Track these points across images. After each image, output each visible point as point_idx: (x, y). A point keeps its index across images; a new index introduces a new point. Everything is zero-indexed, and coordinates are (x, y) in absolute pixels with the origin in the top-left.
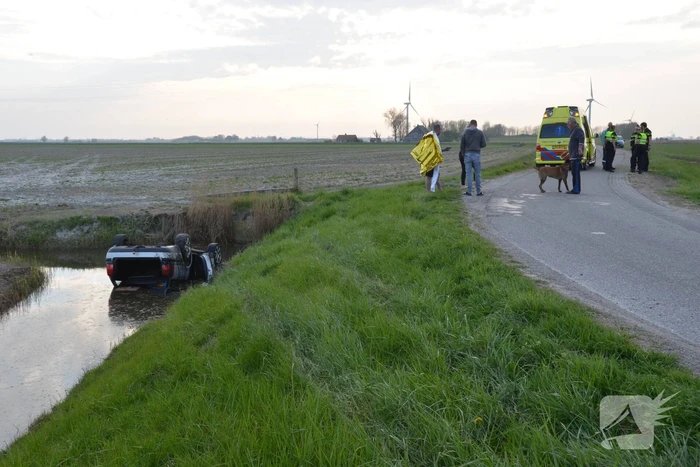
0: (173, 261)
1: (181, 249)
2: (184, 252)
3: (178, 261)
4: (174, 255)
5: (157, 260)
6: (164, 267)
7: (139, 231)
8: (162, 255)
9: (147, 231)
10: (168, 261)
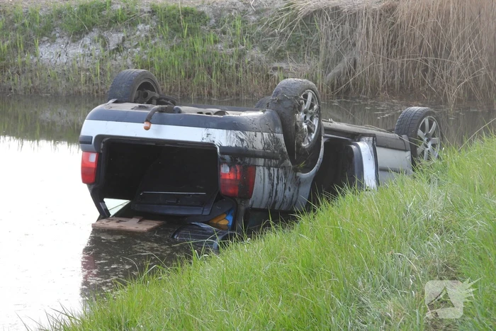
0: (254, 155)
1: (285, 122)
2: (291, 133)
3: (269, 156)
4: (258, 141)
5: (207, 151)
6: (225, 170)
7: (256, 53)
8: (221, 138)
9: (279, 55)
10: (239, 156)
